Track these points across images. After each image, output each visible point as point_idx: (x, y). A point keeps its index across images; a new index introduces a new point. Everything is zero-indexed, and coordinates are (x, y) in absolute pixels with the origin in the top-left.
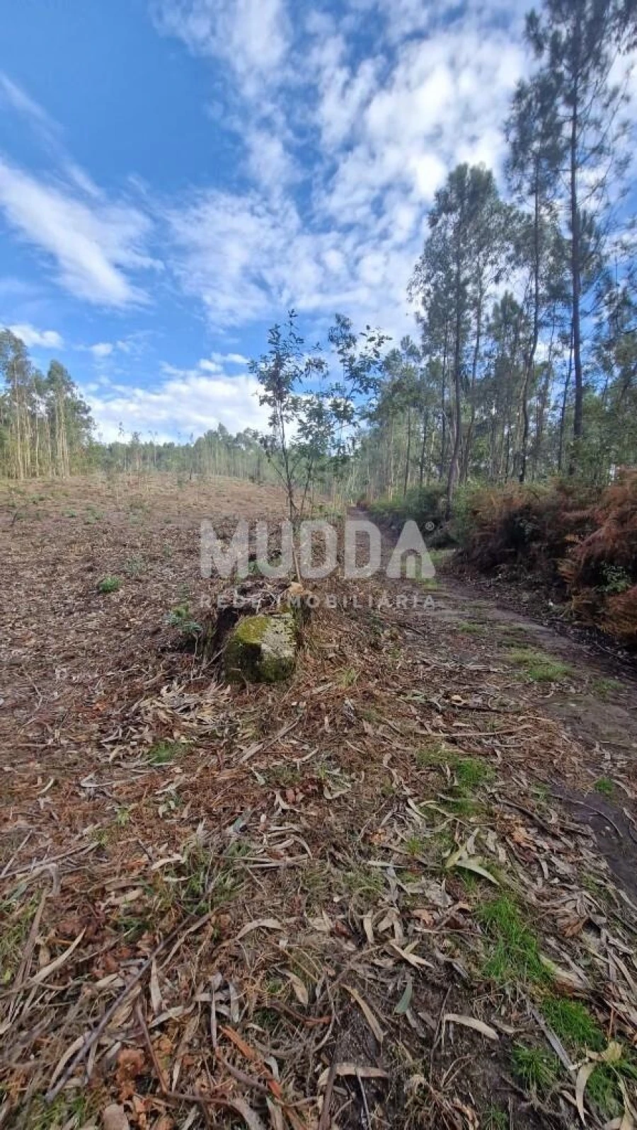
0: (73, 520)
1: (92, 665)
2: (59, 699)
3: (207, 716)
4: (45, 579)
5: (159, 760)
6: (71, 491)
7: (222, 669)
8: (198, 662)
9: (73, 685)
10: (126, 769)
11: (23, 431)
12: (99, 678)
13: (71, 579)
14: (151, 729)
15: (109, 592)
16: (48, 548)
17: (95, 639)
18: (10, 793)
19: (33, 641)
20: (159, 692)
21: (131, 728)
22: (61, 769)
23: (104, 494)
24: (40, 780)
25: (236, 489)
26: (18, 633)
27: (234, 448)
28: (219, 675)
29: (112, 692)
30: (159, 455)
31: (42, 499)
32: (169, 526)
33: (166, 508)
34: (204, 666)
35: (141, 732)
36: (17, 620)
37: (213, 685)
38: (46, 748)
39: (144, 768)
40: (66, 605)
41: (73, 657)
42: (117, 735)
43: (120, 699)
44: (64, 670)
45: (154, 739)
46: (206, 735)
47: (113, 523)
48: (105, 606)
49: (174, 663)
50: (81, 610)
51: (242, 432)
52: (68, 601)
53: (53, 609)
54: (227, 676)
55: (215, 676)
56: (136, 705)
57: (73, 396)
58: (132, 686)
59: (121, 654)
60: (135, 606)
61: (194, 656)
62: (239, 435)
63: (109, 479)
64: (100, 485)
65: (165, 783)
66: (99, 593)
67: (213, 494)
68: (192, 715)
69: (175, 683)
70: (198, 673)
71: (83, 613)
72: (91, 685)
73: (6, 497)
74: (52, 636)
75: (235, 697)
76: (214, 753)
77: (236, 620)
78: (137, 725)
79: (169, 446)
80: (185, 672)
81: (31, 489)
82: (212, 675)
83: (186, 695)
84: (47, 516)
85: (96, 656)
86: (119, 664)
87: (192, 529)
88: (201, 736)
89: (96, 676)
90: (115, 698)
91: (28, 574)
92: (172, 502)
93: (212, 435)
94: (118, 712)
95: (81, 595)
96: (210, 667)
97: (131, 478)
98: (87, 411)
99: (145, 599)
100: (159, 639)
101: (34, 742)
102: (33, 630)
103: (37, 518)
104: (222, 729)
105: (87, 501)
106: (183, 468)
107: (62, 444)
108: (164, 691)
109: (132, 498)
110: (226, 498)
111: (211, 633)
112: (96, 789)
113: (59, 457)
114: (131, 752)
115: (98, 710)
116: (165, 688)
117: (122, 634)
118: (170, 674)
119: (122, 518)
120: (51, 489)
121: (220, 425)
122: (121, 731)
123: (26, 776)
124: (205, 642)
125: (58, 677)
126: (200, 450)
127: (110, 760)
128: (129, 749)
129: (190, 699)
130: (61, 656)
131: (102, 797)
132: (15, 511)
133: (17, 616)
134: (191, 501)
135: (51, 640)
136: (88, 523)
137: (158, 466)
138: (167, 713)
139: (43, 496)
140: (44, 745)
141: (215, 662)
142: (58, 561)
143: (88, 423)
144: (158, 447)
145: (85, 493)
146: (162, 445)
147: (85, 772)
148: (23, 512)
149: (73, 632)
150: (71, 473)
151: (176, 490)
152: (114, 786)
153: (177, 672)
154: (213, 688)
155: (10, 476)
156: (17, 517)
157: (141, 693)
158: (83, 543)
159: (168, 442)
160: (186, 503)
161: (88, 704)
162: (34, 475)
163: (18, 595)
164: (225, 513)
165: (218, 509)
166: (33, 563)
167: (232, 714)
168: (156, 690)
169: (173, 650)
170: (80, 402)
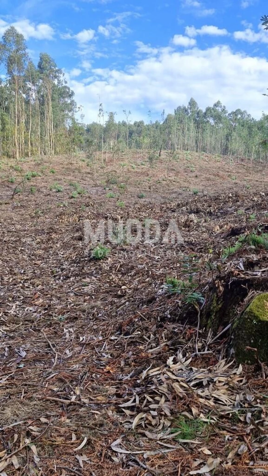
0: (58, 194)
1: (95, 327)
2: (71, 357)
3: (222, 395)
4: (43, 246)
5: (184, 436)
6: (57, 168)
7: (230, 346)
8: (203, 336)
9: (82, 345)
10: (150, 439)
11: (19, 117)
12: (104, 341)
13: (65, 246)
14: (167, 400)
15: (99, 259)
16: (42, 218)
17: (93, 304)
18: (51, 445)
19: (41, 300)
20: (165, 362)
21: (148, 397)
22: (91, 429)
23: (83, 171)
24: (74, 437)
25: (204, 164)
26: (27, 293)
27: (203, 122)
28: (227, 351)
29: (119, 356)
30: (131, 134)
31: (33, 176)
32: (142, 201)
33: (137, 184)
34: (209, 340)
35: (157, 402)
36: (26, 281)
37: (223, 362)
38: (70, 404)
39: (168, 441)
40: (62, 270)
41: (76, 318)
42: (135, 401)
43: (127, 364)
44: (71, 330)
45: (172, 412)
46: (226, 417)
47: (93, 197)
48: (97, 273)
49: (176, 334)
50: (77, 275)
51: (212, 106)
52: (64, 267)
53: (52, 273)
54: (237, 355)
55: (223, 354)
56: (145, 372)
57: (59, 82)
58: (137, 353)
59: (120, 320)
60: (123, 274)
61: (197, 329)
62: (208, 109)
63: (88, 157)
64: (80, 163)
65: (196, 464)
66: (90, 261)
67: (181, 170)
68: (206, 392)
69: (180, 356)
70: (203, 348)
71: (78, 278)
72: (97, 346)
73: (6, 174)
74: (56, 297)
75: (248, 378)
76: (241, 439)
77: (246, 295)
78: (153, 394)
79: (139, 125)
80: (190, 344)
81: (25, 167)
82: (219, 351)
83: (194, 369)
84: (39, 191)
85: (96, 319)
86: (120, 329)
87: (165, 203)
88: (222, 417)
89: (101, 338)
90: (122, 364)
91: (28, 240)
92: (142, 178)
93: (181, 111)
94: (128, 378)
95: (74, 262)
96: (216, 343)
97: (107, 155)
98: (71, 95)
99: (133, 268)
100: (155, 307)
101: (58, 396)
102: (40, 291)
103: (31, 192)
104: (244, 412)
105: (69, 178)
106: (154, 144)
107: (49, 125)
108: (170, 361)
109: (108, 174)
110: (193, 174)
111: (216, 306)
112: (127, 456)
113: (47, 138)
114: (154, 422)
115: (109, 372)
116: (171, 358)
117: (116, 300)
118: (173, 344)
119: (99, 193)
120: (41, 167)
121: (192, 99)
122: (138, 399)
123: (62, 430)
124: (208, 315)
125: (67, 336)
126: (170, 127)
127: (133, 426)
128: (150, 418)
129: (200, 374)
130: (66, 316)
131: (136, 466)
132: (14, 187)
133: (25, 278)
134: (161, 176)
135: (55, 301)
136: (72, 197)
137: (130, 144)
138: (182, 386)
139: (35, 173)
140: (67, 402)
141: (221, 337)
142: (52, 230)
143: (71, 107)
144: (130, 126)
145: (69, 170)
146: (132, 123)
147: (112, 436)
148: (20, 188)
149: (72, 294)
150: (56, 153)
151: (147, 166)
152: (145, 456)
153: (180, 343)
154: (222, 366)
155: (9, 156)
156: (15, 192)
157: (148, 362)
158: (70, 215)
159: (138, 120)
160: (156, 179)
161: (99, 366)
162: (27, 155)
163: (23, 259)
164: (193, 188)
165: (186, 184)
166: (31, 232)
167: (250, 398)
168: (161, 359)
169: (173, 321)
170: (66, 87)
